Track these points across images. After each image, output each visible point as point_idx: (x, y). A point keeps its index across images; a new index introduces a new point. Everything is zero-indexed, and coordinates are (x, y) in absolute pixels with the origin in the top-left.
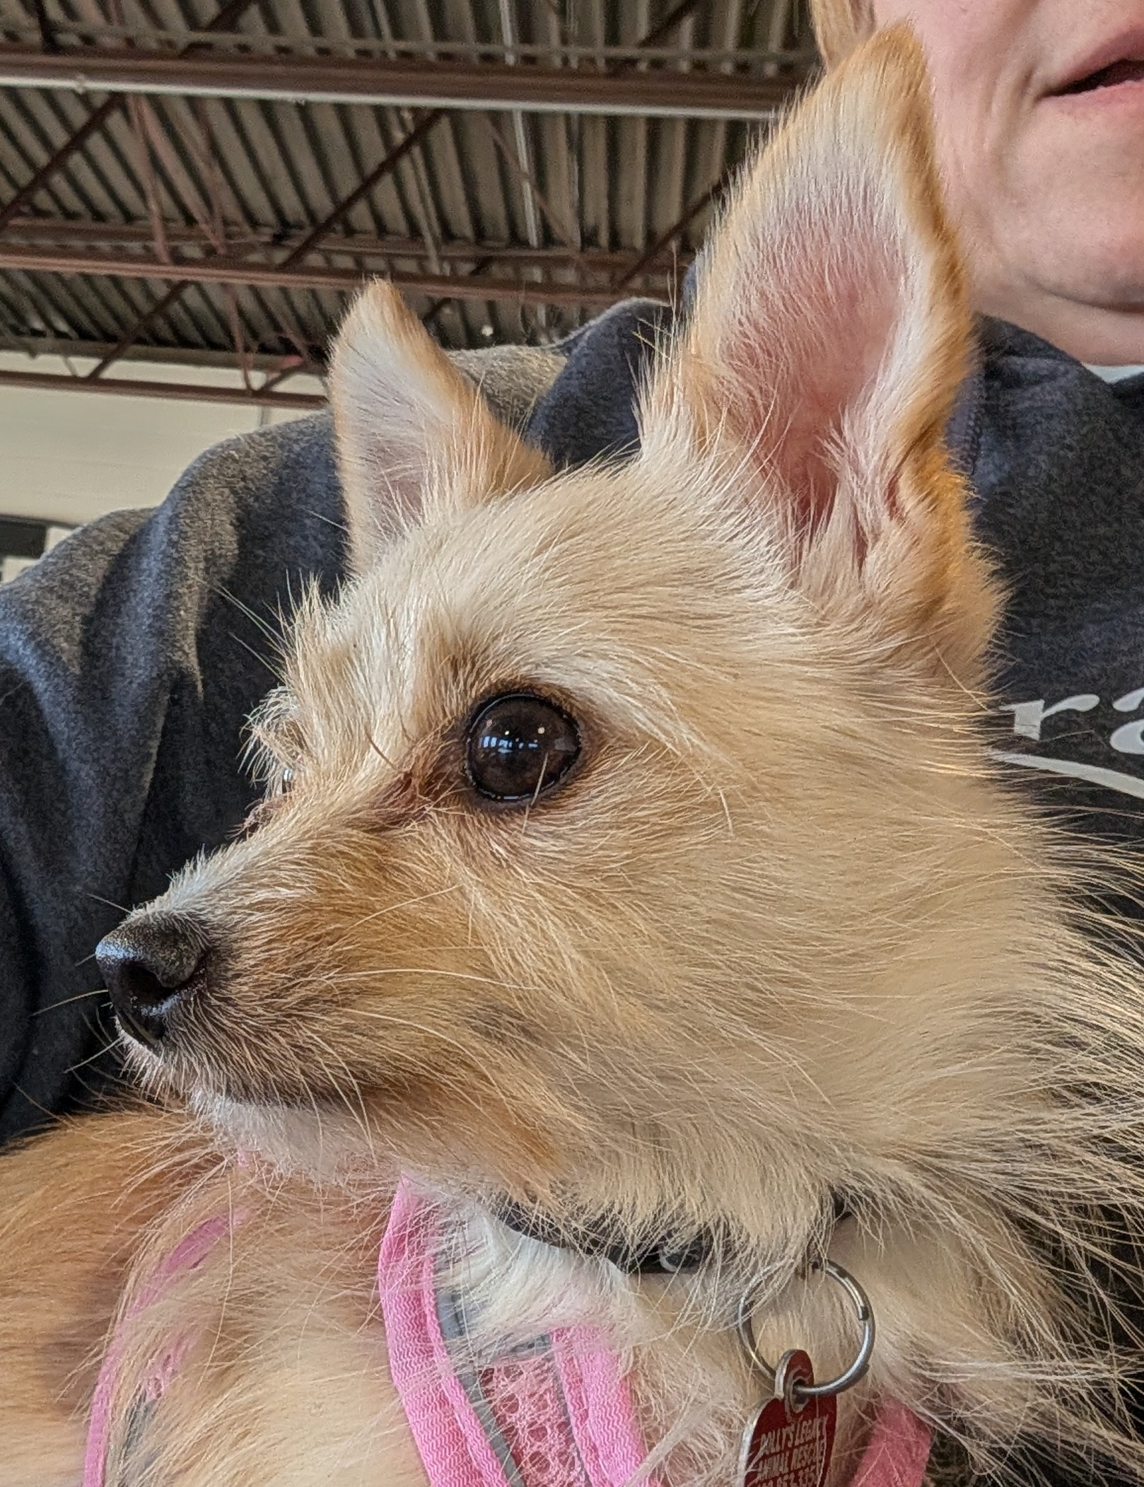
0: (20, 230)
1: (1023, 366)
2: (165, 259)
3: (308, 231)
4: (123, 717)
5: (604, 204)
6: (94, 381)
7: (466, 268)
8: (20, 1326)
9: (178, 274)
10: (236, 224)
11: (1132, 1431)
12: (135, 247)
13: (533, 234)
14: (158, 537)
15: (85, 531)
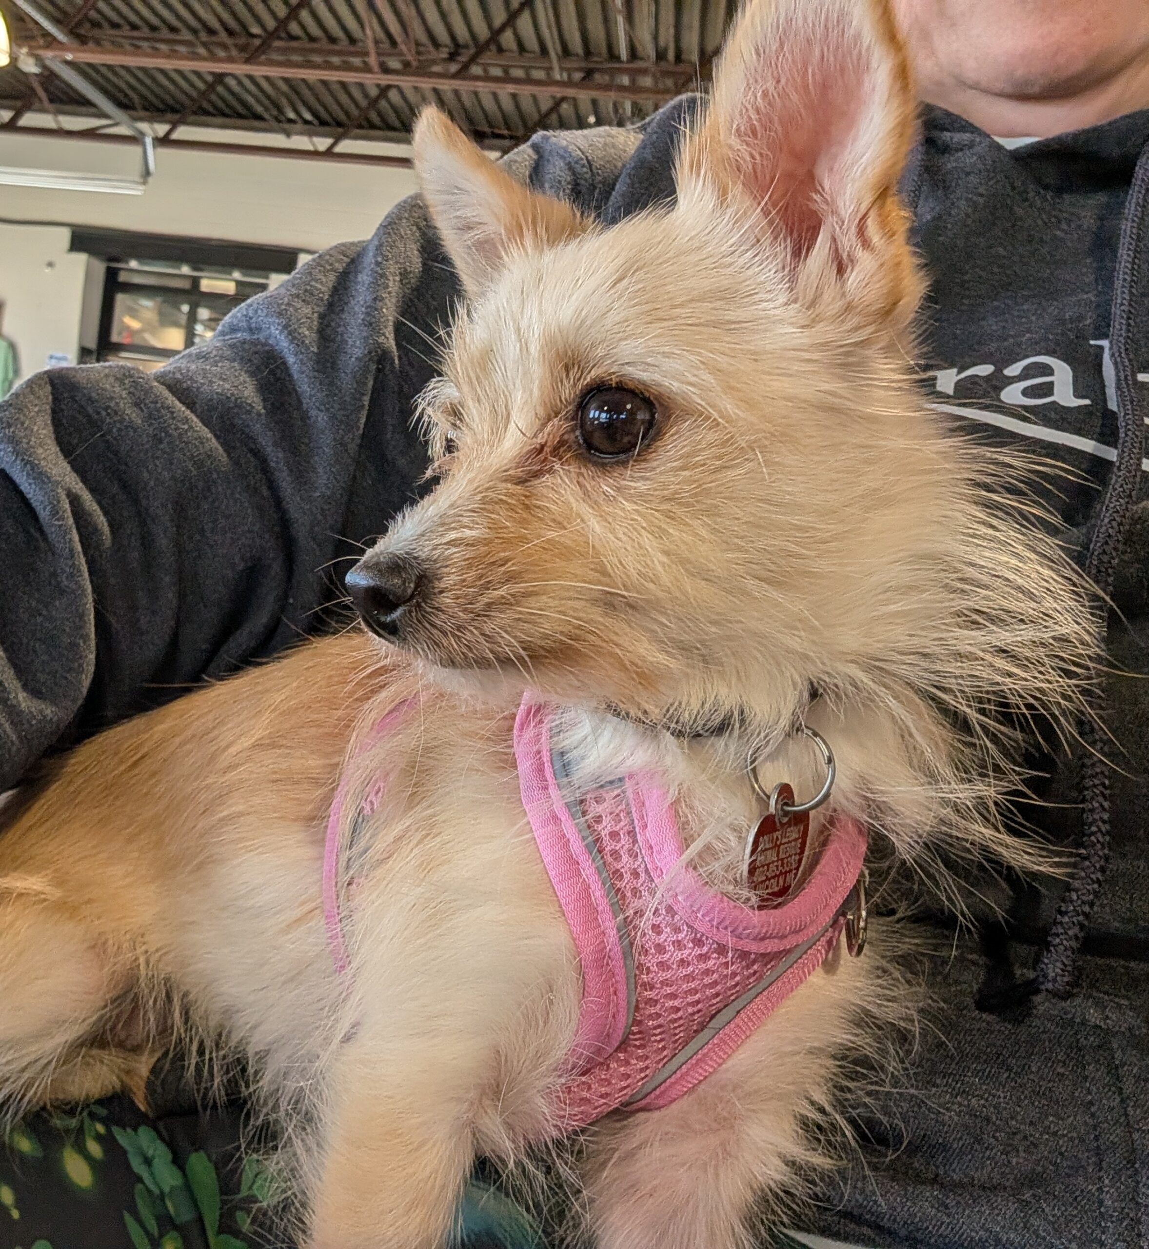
0: (279, 49)
1: (952, 138)
2: (376, 68)
3: (472, 51)
4: (346, 381)
5: (672, 31)
6: (329, 154)
7: (578, 76)
8: (284, 766)
9: (385, 80)
10: (424, 45)
11: (1001, 829)
12: (356, 61)
13: (623, 52)
14: (369, 259)
15: (320, 256)
